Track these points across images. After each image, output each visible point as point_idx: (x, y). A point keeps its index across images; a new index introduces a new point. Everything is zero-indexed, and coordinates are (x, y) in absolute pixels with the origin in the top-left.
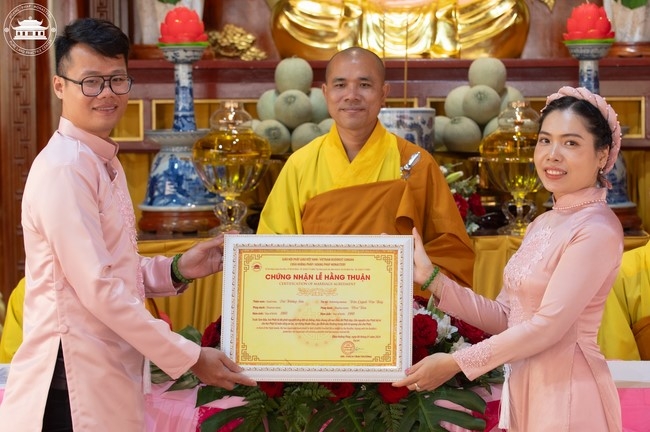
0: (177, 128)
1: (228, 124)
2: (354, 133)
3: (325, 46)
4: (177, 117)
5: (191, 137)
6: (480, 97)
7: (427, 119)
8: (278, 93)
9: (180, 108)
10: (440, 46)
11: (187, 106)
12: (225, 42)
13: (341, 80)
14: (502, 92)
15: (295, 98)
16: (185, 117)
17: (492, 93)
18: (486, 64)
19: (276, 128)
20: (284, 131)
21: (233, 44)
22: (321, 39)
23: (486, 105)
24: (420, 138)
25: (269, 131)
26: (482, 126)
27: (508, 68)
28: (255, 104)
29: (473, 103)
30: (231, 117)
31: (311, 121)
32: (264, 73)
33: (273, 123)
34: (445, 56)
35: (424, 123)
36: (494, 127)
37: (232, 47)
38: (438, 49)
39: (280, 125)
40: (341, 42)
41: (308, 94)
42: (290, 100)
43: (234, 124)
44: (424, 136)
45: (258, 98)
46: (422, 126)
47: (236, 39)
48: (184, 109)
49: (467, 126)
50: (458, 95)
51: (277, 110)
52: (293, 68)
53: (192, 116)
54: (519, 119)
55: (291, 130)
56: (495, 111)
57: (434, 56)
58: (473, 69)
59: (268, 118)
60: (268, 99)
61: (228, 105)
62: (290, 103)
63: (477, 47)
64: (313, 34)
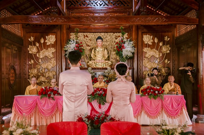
3: (93, 66)
6: (109, 71)
14: (111, 71)
18: (109, 68)
26: (109, 74)
29: (108, 72)
32: (87, 69)
34: (104, 67)
36: (110, 74)
41: (91, 71)
46: (103, 74)
49: (107, 74)
50: (106, 71)
52: (90, 68)
56: (110, 73)
63: (108, 66)
64: (91, 65)
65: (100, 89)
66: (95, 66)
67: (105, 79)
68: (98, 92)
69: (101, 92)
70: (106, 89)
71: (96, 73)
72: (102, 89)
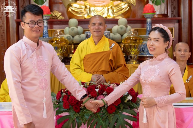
0: (44, 37)
1: (57, 36)
2: (97, 38)
3: (81, 16)
4: (43, 34)
5: (47, 39)
6: (121, 28)
7: (109, 34)
8: (69, 28)
9: (44, 32)
10: (110, 15)
11: (46, 31)
12: (54, 15)
13: (94, 23)
14: (127, 27)
15: (74, 29)
16: (46, 34)
17: (124, 27)
18: (122, 20)
19: (69, 37)
20: (71, 37)
21: (56, 15)
22: (79, 14)
23: (123, 30)
25: (67, 37)
26: (122, 36)
27: (128, 21)
28: (63, 30)
29: (120, 30)
30: (58, 34)
31: (78, 35)
32: (65, 23)
33: (69, 35)
34: (111, 18)
36: (126, 36)
37: (56, 16)
38: (109, 16)
39: (70, 36)
40: (85, 14)
41: (77, 28)
42: (73, 29)
43: (59, 36)
45: (64, 29)
47: (57, 14)
48: (45, 32)
49: (118, 36)
50: (115, 28)
51: (69, 32)
52: (73, 21)
53: (48, 34)
54: (132, 34)
55: (73, 37)
56: (125, 32)
57: (108, 18)
58: (119, 21)
59: (67, 34)
60: (67, 29)
61: (57, 31)
62: (73, 30)
63: (119, 15)
64: (77, 13)
65: (97, 90)
66: (86, 16)
71: (89, 34)
72: (106, 91)
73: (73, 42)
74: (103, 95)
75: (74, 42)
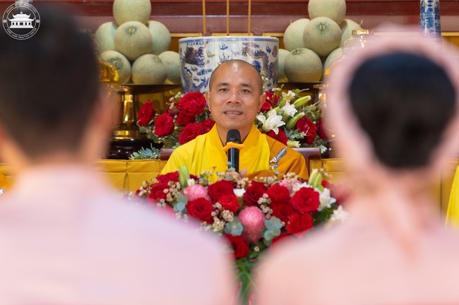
6: (322, 28)
7: (272, 48)
8: (117, 25)
13: (225, 85)
14: (343, 25)
15: (136, 28)
17: (333, 25)
19: (117, 59)
20: (126, 62)
23: (327, 36)
24: (266, 66)
26: (323, 58)
29: (315, 34)
31: (151, 53)
33: (114, 54)
35: (269, 51)
39: (121, 56)
41: (147, 25)
42: (131, 31)
44: (269, 64)
46: (268, 54)
49: (308, 57)
50: (298, 27)
51: (117, 41)
52: (132, 1)
55: (132, 62)
56: (337, 43)
58: (312, 2)
60: (107, 31)
62: (131, 34)
65: (239, 193)
67: (290, 110)
68: (227, 214)
69: (251, 216)
70: (297, 187)
71: (196, 48)
72: (266, 195)
73: (131, 81)
74: (259, 206)
75: (136, 82)
